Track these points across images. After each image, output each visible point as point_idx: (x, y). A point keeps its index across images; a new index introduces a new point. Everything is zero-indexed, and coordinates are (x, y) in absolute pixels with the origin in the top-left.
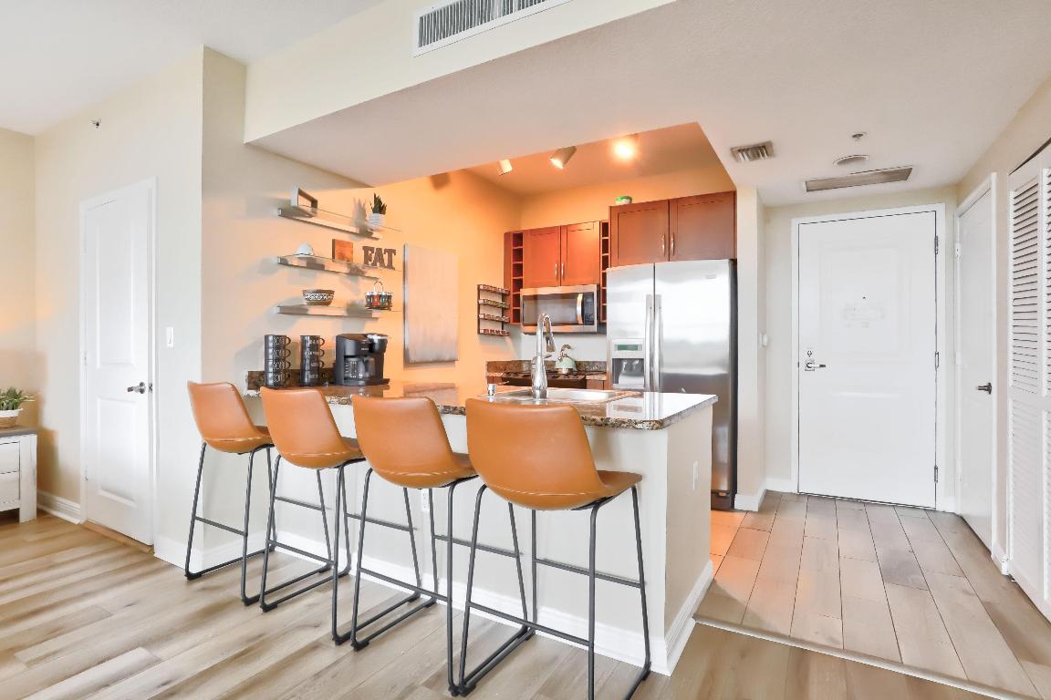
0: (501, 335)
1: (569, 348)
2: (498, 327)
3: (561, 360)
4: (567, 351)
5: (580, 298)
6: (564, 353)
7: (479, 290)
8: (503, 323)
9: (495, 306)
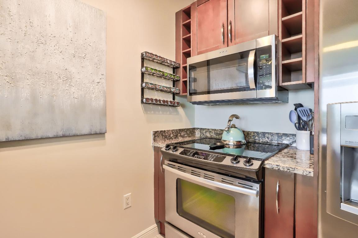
0: (173, 105)
1: (237, 117)
2: (169, 98)
3: (228, 131)
4: (235, 121)
5: (251, 58)
6: (232, 123)
7: (143, 59)
8: (174, 95)
9: (162, 76)
